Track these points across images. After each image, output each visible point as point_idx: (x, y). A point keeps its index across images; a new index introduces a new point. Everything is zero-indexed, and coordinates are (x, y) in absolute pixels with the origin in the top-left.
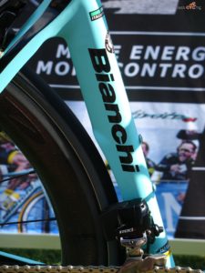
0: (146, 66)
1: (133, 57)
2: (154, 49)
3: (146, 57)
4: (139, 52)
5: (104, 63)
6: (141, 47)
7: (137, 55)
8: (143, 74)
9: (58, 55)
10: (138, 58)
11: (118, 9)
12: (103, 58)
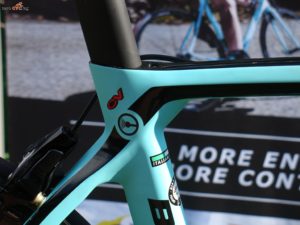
0: (282, 176)
1: (266, 164)
2: (292, 157)
3: (283, 166)
4: (275, 160)
5: (167, 217)
6: (276, 154)
7: (271, 162)
8: (278, 185)
9: (181, 157)
10: (273, 166)
11: (251, 110)
12: (165, 211)
